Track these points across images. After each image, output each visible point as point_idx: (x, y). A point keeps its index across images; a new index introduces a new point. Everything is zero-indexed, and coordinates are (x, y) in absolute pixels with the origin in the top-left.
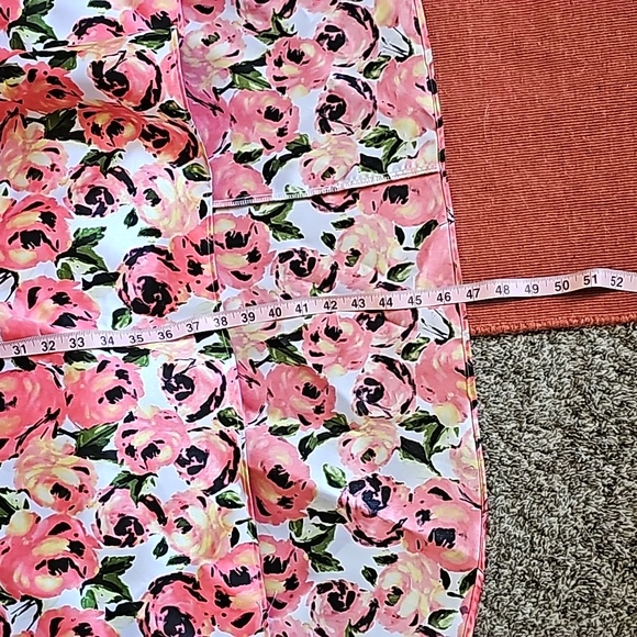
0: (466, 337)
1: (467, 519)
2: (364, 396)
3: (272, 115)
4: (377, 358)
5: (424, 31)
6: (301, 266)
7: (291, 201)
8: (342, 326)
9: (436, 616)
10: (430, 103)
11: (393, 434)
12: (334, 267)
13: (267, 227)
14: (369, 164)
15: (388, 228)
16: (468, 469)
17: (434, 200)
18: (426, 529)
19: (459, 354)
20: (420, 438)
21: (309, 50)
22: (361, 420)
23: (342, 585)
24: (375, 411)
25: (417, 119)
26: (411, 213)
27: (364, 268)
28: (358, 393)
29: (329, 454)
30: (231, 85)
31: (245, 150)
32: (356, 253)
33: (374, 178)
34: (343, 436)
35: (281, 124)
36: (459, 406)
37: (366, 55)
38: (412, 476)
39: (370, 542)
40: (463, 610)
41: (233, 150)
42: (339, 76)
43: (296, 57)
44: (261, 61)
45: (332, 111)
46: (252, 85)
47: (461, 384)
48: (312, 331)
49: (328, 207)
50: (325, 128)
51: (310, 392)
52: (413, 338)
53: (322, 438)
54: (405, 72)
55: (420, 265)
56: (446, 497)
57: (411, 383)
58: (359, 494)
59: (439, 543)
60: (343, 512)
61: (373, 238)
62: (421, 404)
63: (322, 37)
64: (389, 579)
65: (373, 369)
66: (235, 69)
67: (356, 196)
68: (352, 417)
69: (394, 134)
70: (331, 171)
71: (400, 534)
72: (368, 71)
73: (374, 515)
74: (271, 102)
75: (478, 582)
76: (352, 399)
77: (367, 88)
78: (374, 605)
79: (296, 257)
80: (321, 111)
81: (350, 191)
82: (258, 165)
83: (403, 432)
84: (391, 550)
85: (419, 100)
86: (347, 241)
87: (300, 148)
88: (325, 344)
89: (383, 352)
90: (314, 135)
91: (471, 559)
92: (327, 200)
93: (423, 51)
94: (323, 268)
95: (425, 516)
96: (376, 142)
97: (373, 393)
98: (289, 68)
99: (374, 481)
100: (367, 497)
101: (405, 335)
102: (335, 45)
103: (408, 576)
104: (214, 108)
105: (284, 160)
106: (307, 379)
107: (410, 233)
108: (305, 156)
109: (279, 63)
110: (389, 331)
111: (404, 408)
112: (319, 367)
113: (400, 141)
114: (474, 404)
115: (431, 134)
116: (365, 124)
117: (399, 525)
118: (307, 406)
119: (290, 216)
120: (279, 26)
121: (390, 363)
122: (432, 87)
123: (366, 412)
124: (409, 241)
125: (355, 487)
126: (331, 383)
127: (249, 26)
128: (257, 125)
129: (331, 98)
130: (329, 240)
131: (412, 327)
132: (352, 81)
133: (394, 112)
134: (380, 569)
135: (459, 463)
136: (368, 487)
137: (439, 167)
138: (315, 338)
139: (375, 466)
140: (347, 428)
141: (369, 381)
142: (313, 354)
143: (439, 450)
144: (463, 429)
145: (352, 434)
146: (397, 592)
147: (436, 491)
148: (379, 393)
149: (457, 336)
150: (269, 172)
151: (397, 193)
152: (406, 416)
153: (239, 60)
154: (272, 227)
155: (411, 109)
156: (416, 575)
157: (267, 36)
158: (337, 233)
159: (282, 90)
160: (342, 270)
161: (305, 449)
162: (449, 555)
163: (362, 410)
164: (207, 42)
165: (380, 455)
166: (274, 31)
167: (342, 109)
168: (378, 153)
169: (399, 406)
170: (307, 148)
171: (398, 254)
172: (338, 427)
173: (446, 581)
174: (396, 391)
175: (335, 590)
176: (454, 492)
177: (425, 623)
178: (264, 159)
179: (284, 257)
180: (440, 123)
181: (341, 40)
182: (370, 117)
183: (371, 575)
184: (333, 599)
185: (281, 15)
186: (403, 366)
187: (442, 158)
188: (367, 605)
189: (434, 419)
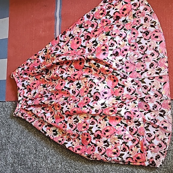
0: (170, 99)
1: (169, 125)
2: (154, 107)
3: (143, 66)
4: (156, 102)
5: (167, 54)
6: (146, 88)
7: (145, 78)
8: (151, 97)
9: (164, 139)
10: (167, 65)
11: (158, 113)
12: (151, 88)
13: (141, 82)
14: (157, 73)
15: (159, 83)
16: (169, 118)
17: (167, 79)
18: (163, 126)
19: (169, 102)
20: (162, 113)
21: (149, 56)
22: (153, 110)
23: (150, 134)
24: (155, 109)
25: (164, 67)
26: (163, 80)
27: (155, 88)
28: (153, 107)
29: (148, 115)
30: (137, 62)
31: (138, 71)
32: (154, 86)
33: (157, 75)
34: (151, 113)
35: (144, 67)
36: (168, 109)
37: (157, 57)
38: (161, 119)
39: (154, 128)
40: (168, 139)
41: (137, 71)
42: (153, 60)
43: (147, 57)
44: (142, 58)
45: (152, 65)
46: (140, 62)
47: (168, 106)
48: (147, 97)
49: (150, 79)
50: (150, 68)
51: (146, 106)
52: (162, 99)
53: (147, 113)
54: (163, 60)
55: (163, 88)
56: (166, 122)
57: (161, 105)
58: (153, 121)
59: (165, 129)
60: (150, 123)
61: (157, 84)
62: (162, 109)
63: (151, 54)
64: (157, 133)
65: (156, 103)
66: (138, 59)
67: (154, 78)
68: (152, 110)
69: (161, 69)
70: (151, 74)
71: (159, 127)
72: (157, 60)
73: (155, 124)
74: (143, 64)
75: (171, 135)
76: (152, 107)
77: (157, 62)
78: (155, 137)
79: (145, 86)
80: (150, 65)
81: (154, 77)
82: (140, 73)
83: (160, 112)
84: (158, 129)
85: (165, 64)
86: (153, 84)
87: (146, 71)
88: (148, 99)
89: (157, 101)
90: (149, 69)
91: (170, 131)
92: (150, 78)
93: (166, 57)
94: (149, 88)
95: (163, 125)
96: (158, 70)
97: (155, 107)
98: (146, 59)
99: (155, 119)
100: (154, 121)
101: (161, 98)
102: (153, 56)
103: (160, 133)
104: (134, 65)
105: (144, 72)
106: (146, 104)
107: (162, 83)
108: (147, 72)
109: (144, 58)
110: (158, 98)
111: (160, 109)
112: (147, 102)
113: (162, 70)
114: (170, 109)
115: (166, 69)
116: (156, 67)
117: (158, 126)
118: (145, 108)
119: (144, 80)
120: (144, 53)
121: (158, 102)
122: (167, 62)
123: (154, 109)
124: (162, 85)
125: (152, 120)
126: (149, 105)
127: (140, 53)
128: (140, 67)
129: (152, 63)
130: (150, 84)
131: (162, 97)
132: (155, 61)
133: (161, 66)
134: (156, 132)
135: (168, 117)
136: (154, 120)
137: (167, 74)
138: (147, 98)
139: (155, 117)
140: (151, 112)
141: (155, 105)
142: (146, 100)
143: (165, 115)
144: (169, 113)
145: (152, 112)
146: (158, 135)
147: (164, 121)
148: (156, 107)
149: (169, 99)
150: (142, 74)
151: (161, 77)
152: (160, 110)
153: (138, 58)
154: (142, 82)
155: (163, 66)
156: (161, 133)
157: (143, 54)
158: (151, 83)
159: (144, 62)
160: (152, 88)
161: (145, 114)
162: (166, 130)
163: (153, 109)
164: (134, 55)
165: (156, 116)
166: (144, 54)
167: (153, 65)
168: (158, 72)
169: (159, 109)
170: (148, 71)
171: (160, 86)
172: (150, 111)
173: (166, 134)
174: (159, 107)
175: (149, 134)
176: (167, 121)
177: (163, 140)
178: (141, 72)
179: (143, 86)
180: (168, 68)
181: (154, 55)
182: (157, 66)
183: (154, 132)
184: (149, 136)
185: (145, 51)
186: (160, 103)
187: (168, 73)
188: (154, 137)
189: (164, 111)
